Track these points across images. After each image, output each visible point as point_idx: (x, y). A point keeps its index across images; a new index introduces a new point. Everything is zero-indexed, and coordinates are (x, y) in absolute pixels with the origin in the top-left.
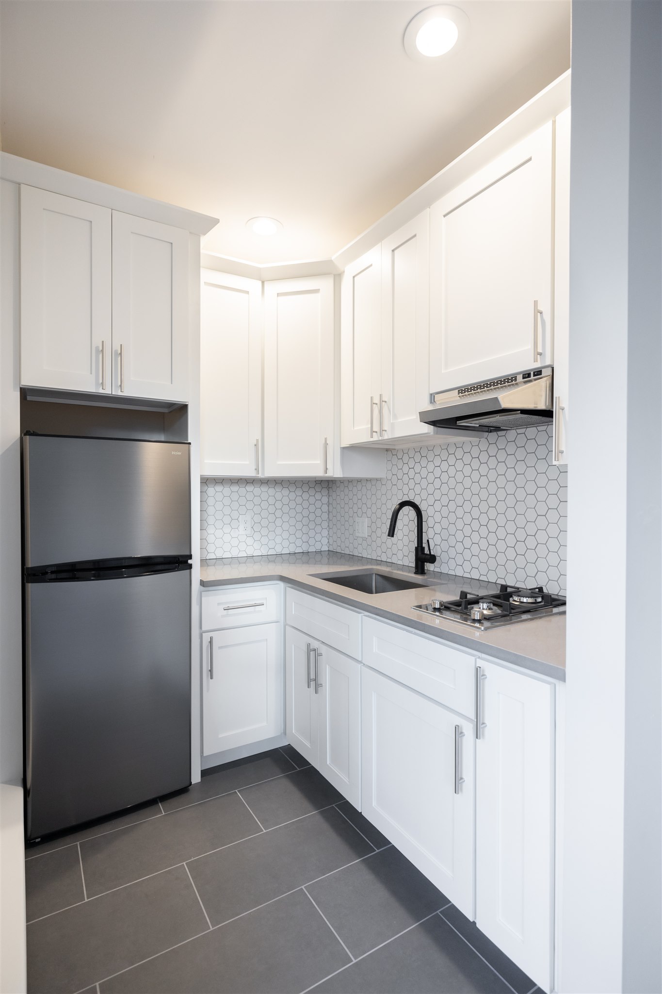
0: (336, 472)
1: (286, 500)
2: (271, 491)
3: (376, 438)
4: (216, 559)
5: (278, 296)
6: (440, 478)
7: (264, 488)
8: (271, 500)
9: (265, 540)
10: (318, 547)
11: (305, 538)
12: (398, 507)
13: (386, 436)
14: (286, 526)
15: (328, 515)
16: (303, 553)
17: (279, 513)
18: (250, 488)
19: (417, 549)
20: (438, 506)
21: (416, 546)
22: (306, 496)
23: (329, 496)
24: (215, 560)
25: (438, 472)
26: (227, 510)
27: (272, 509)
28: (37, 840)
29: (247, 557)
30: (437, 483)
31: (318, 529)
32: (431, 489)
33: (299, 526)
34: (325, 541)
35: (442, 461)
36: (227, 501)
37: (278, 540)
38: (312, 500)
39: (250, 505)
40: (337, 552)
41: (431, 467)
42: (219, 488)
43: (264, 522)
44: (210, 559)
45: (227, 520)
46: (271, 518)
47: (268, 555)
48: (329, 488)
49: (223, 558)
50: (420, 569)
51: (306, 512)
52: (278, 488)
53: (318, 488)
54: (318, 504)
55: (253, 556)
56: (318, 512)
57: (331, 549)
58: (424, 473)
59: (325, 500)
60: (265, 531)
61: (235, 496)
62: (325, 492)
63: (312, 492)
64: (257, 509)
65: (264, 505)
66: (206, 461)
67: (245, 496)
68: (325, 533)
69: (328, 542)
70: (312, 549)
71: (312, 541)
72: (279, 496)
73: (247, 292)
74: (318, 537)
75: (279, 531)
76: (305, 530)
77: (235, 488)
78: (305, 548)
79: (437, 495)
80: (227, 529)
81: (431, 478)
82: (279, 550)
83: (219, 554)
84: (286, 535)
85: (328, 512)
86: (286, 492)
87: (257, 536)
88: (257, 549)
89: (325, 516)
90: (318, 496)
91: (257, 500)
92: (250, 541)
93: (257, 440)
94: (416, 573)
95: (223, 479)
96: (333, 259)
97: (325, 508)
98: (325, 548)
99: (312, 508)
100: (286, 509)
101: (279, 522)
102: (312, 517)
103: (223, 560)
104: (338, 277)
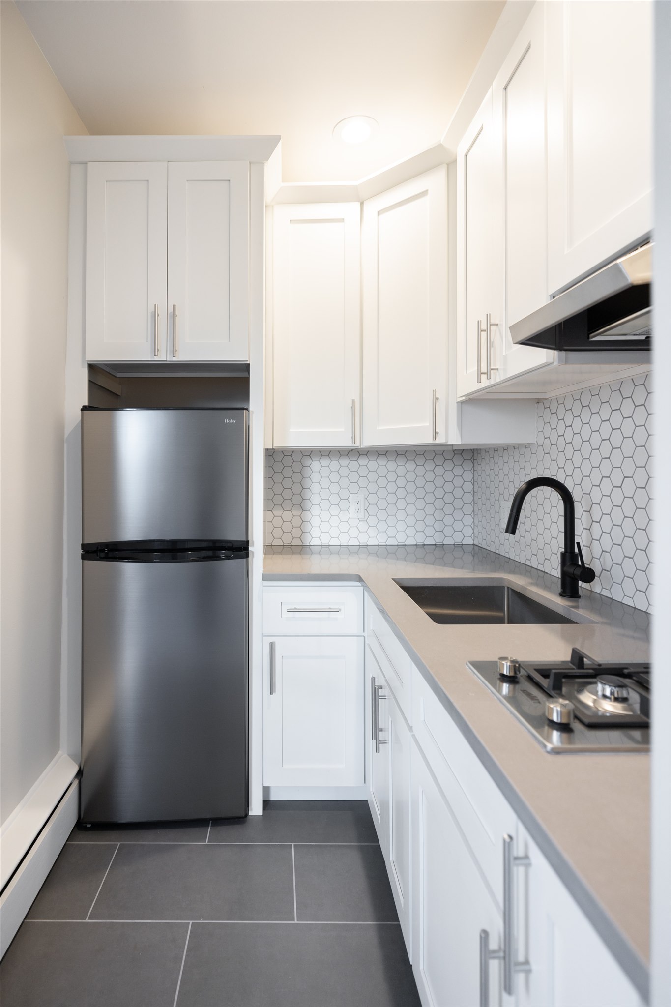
0: (452, 436)
1: (411, 476)
2: (392, 465)
3: (485, 383)
4: (321, 545)
5: (378, 215)
6: (609, 439)
7: (382, 461)
8: (392, 477)
9: (382, 526)
10: (458, 539)
11: (438, 526)
12: (524, 486)
13: (497, 378)
14: (411, 509)
15: (473, 496)
16: (435, 545)
17: (401, 493)
18: (363, 461)
19: (563, 555)
20: (606, 486)
21: (563, 550)
22: (439, 470)
23: (474, 471)
24: (320, 547)
25: (606, 429)
26: (335, 488)
27: (392, 487)
28: (89, 826)
29: (359, 545)
30: (606, 448)
31: (458, 515)
32: (596, 459)
33: (430, 509)
34: (468, 531)
35: (613, 410)
36: (335, 477)
37: (401, 526)
38: (449, 476)
39: (363, 482)
40: (482, 547)
41: (596, 421)
42: (325, 462)
43: (382, 504)
44: (314, 545)
45: (335, 499)
46: (392, 499)
47: (386, 545)
48: (474, 460)
49: (329, 545)
50: (569, 589)
51: (439, 493)
52: (401, 461)
53: (458, 460)
54: (458, 482)
55: (367, 545)
56: (458, 493)
57: (476, 543)
58: (586, 432)
59: (468, 476)
60: (382, 515)
61: (344, 471)
62: (468, 465)
63: (449, 465)
64: (372, 487)
65: (382, 482)
66: (291, 430)
67: (357, 471)
68: (468, 520)
69: (473, 533)
70: (448, 541)
71: (448, 531)
72: (401, 470)
73: (342, 220)
74: (458, 526)
75: (401, 515)
76: (438, 515)
77: (344, 461)
78: (438, 539)
79: (606, 468)
80: (335, 511)
81: (596, 439)
82: (401, 539)
83: (325, 540)
84: (411, 521)
85: (472, 493)
86: (411, 466)
87: (372, 521)
88: (373, 538)
89: (468, 498)
90: (458, 471)
91: (372, 476)
92: (363, 526)
93: (353, 401)
94: (563, 594)
95: (312, 451)
96: (442, 142)
97: (468, 487)
98: (468, 541)
99: (449, 487)
100: (411, 487)
101: (401, 504)
102: (449, 498)
103: (330, 547)
104: (451, 165)
